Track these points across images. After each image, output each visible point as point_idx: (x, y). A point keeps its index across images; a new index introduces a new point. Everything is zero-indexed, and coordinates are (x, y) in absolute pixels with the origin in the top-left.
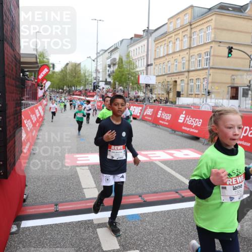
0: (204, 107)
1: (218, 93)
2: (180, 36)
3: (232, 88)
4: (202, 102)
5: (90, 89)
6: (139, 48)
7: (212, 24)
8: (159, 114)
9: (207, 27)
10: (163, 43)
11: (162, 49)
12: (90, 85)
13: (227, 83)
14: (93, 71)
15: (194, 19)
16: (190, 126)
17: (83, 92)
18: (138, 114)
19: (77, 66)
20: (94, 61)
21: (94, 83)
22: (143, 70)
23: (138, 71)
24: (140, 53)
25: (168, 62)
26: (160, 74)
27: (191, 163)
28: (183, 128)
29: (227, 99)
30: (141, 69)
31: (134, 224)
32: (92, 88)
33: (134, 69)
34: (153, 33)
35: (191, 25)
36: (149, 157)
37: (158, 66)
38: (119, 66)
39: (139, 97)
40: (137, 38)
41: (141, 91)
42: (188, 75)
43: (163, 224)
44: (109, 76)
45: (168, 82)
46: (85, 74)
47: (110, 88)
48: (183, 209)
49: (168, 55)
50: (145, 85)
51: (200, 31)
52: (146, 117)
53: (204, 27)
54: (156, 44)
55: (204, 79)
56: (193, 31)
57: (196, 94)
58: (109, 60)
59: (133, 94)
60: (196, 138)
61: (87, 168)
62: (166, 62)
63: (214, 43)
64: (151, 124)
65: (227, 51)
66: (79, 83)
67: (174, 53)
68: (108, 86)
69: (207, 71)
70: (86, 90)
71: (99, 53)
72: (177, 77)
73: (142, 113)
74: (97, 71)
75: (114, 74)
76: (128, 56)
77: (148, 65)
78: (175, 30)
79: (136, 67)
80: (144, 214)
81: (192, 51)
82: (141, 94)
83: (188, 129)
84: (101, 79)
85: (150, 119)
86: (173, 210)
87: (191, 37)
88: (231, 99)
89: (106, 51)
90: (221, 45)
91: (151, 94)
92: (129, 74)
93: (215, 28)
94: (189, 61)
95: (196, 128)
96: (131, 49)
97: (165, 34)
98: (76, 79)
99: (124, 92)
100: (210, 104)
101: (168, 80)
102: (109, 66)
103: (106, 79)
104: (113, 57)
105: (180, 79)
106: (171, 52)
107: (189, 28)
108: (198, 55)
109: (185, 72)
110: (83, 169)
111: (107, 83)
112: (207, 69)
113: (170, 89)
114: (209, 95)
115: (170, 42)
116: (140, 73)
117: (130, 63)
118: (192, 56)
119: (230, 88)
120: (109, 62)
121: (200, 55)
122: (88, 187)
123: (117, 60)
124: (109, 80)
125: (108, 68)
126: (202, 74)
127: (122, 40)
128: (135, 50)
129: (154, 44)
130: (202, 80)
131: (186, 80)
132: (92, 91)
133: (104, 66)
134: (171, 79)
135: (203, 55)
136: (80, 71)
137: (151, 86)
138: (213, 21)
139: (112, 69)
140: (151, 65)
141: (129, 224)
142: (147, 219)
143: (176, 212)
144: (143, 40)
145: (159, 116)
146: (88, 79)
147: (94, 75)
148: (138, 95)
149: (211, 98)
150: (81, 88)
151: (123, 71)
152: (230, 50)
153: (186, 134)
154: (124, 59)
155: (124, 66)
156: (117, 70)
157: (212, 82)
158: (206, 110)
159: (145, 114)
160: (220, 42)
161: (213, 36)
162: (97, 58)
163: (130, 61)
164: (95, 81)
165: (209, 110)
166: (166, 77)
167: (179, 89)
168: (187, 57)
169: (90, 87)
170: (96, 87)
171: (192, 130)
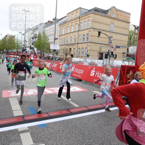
0: (85, 63)
1: (93, 56)
2: (74, 24)
3: (100, 53)
4: (84, 60)
5: (20, 51)
6: (50, 29)
7: (91, 18)
8: (60, 67)
9: (88, 20)
10: (64, 27)
11: (64, 30)
12: (21, 49)
13: (98, 51)
14: (22, 41)
15: (81, 15)
16: (77, 74)
17: (16, 53)
18: (49, 67)
19: (12, 37)
20: (23, 35)
21: (23, 48)
22: (52, 42)
23: (49, 42)
24: (51, 31)
25: (67, 38)
26: (62, 44)
27: (77, 94)
28: (74, 75)
29: (97, 59)
30: (52, 41)
31: (42, 130)
32: (22, 51)
33: (47, 41)
34: (58, 21)
35: (80, 18)
36: (54, 91)
37: (61, 40)
38: (38, 38)
39: (50, 57)
40: (49, 23)
41: (51, 54)
42: (78, 46)
43: (59, 128)
44: (33, 44)
45: (66, 49)
46: (17, 42)
47: (33, 51)
48: (71, 119)
49: (67, 34)
50: (53, 50)
51: (84, 21)
52: (53, 69)
53: (87, 20)
54: (60, 27)
55: (86, 48)
56: (81, 21)
57: (81, 56)
58: (33, 35)
59: (46, 55)
60: (80, 80)
61: (16, 98)
62: (66, 37)
63: (91, 29)
64: (56, 72)
65: (98, 33)
66: (14, 47)
67: (70, 33)
68: (31, 50)
69: (87, 44)
70: (18, 52)
71: (27, 30)
72: (71, 46)
73: (51, 66)
74: (25, 41)
75: (35, 43)
76: (44, 33)
77: (55, 39)
78: (71, 20)
79: (49, 40)
80: (49, 123)
81: (80, 32)
82: (51, 55)
83: (76, 75)
84: (27, 46)
85: (55, 69)
86: (65, 120)
87: (79, 25)
88: (99, 59)
89: (31, 29)
90: (95, 30)
91: (57, 55)
92: (44, 43)
93: (92, 21)
94: (78, 38)
95: (80, 74)
96: (46, 29)
97: (65, 22)
98: (12, 45)
99: (41, 54)
100: (88, 62)
101: (67, 48)
102: (33, 38)
103: (31, 46)
104: (35, 33)
105: (73, 48)
106: (68, 32)
107: (78, 20)
108: (83, 35)
109: (76, 44)
110: (14, 99)
111: (31, 48)
112: (87, 43)
113: (68, 53)
114: (88, 57)
115: (68, 27)
116: (51, 43)
117: (45, 37)
118: (80, 35)
119: (99, 53)
120: (32, 36)
121: (84, 35)
122: (16, 110)
123: (38, 35)
124: (32, 46)
125: (32, 40)
126: (85, 46)
127: (41, 24)
128: (48, 30)
129: (59, 27)
130: (85, 49)
131: (76, 48)
132: (21, 53)
133: (30, 38)
134: (68, 48)
135: (86, 35)
136: (15, 40)
137: (56, 51)
138: (91, 17)
139: (34, 40)
140: (57, 39)
141: (40, 130)
142: (50, 126)
143: (67, 121)
144: (53, 24)
145: (60, 68)
146: (19, 46)
147: (23, 43)
148: (49, 56)
149: (89, 59)
150: (15, 51)
151: (41, 42)
152: (99, 33)
153: (75, 78)
154: (42, 35)
155: (42, 39)
156: (37, 41)
157: (90, 50)
158: (86, 65)
159: (53, 66)
160: (94, 29)
161: (91, 25)
162: (25, 33)
163: (45, 36)
164: (24, 47)
165: (88, 65)
166: (65, 46)
167: (72, 53)
168: (77, 35)
169: (21, 50)
170: (24, 50)
171: (78, 76)
